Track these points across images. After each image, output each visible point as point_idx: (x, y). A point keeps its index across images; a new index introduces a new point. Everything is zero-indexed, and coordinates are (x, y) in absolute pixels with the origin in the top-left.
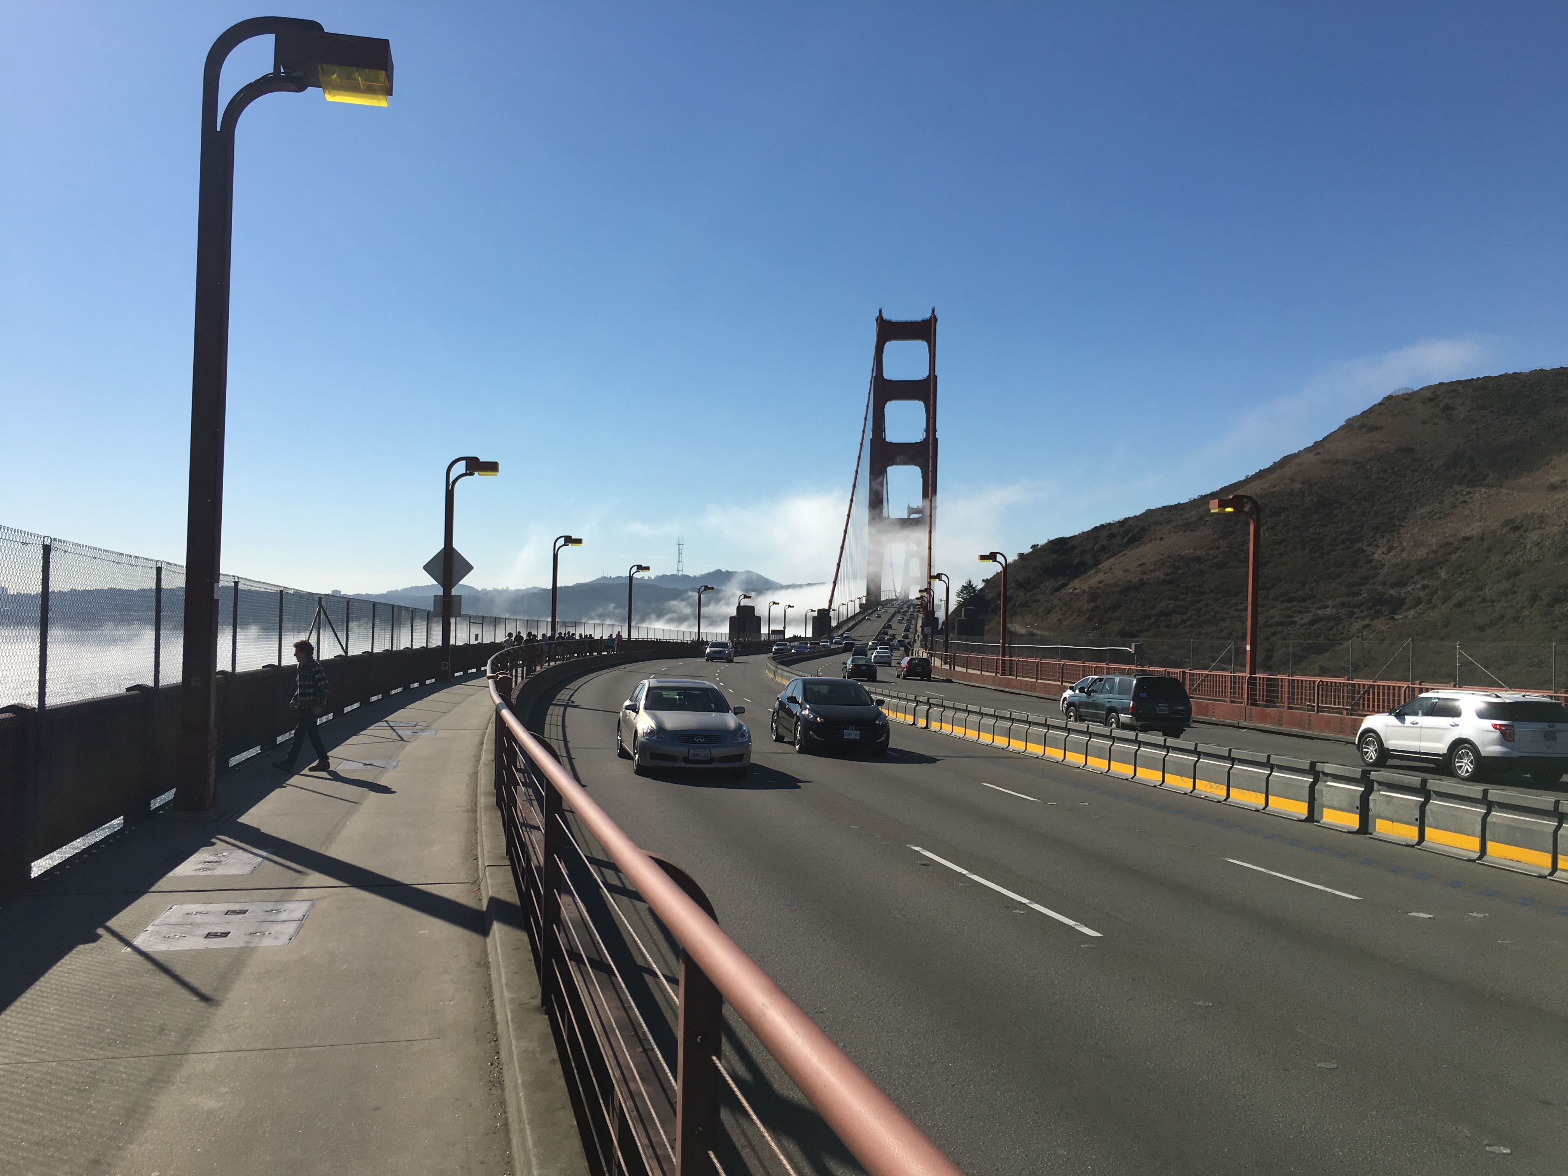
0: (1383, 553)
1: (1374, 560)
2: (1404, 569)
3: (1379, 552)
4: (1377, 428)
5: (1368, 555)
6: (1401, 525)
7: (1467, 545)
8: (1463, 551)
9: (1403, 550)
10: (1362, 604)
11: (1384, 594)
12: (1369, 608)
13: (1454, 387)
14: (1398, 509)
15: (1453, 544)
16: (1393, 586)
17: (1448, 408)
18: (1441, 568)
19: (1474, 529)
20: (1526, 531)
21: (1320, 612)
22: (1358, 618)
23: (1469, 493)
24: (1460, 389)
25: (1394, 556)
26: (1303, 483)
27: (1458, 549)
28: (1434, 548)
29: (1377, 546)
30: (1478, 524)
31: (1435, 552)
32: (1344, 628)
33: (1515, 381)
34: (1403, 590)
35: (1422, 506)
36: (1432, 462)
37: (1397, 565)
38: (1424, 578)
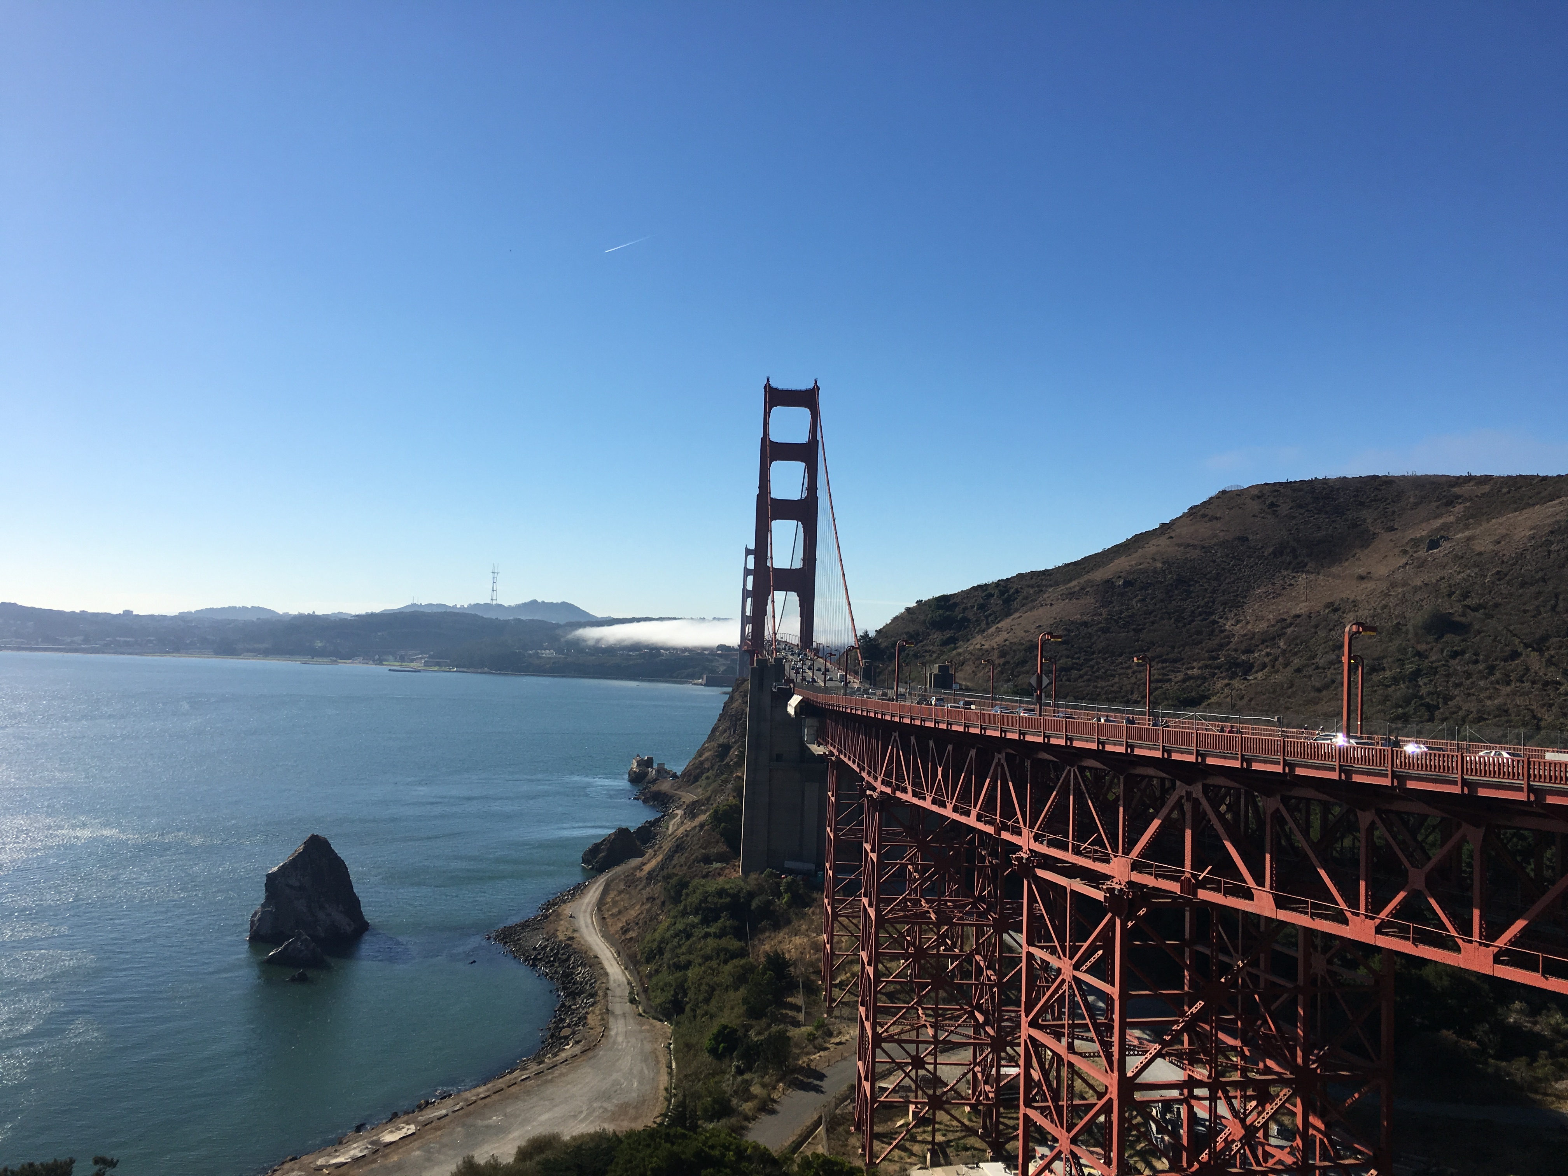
0: (1232, 625)
1: (1225, 630)
2: (1251, 639)
3: (1229, 624)
4: (1217, 518)
5: (1221, 627)
6: (1243, 602)
7: (1298, 622)
8: (1296, 626)
9: (1248, 623)
10: (1221, 667)
11: (1237, 659)
12: (1227, 670)
13: (1277, 488)
14: (1240, 588)
15: (1286, 620)
16: (1244, 653)
17: (1272, 505)
18: (1280, 640)
19: (1301, 608)
20: (1343, 613)
21: (1189, 672)
22: (1219, 678)
23: (1294, 577)
24: (1282, 490)
25: (1242, 627)
26: (1164, 563)
27: (1291, 624)
28: (1272, 623)
29: (1227, 619)
30: (1304, 604)
31: (1273, 626)
32: (1209, 685)
33: (1325, 486)
34: (1252, 656)
35: (1259, 587)
36: (1263, 550)
37: (1245, 635)
38: (1267, 647)
